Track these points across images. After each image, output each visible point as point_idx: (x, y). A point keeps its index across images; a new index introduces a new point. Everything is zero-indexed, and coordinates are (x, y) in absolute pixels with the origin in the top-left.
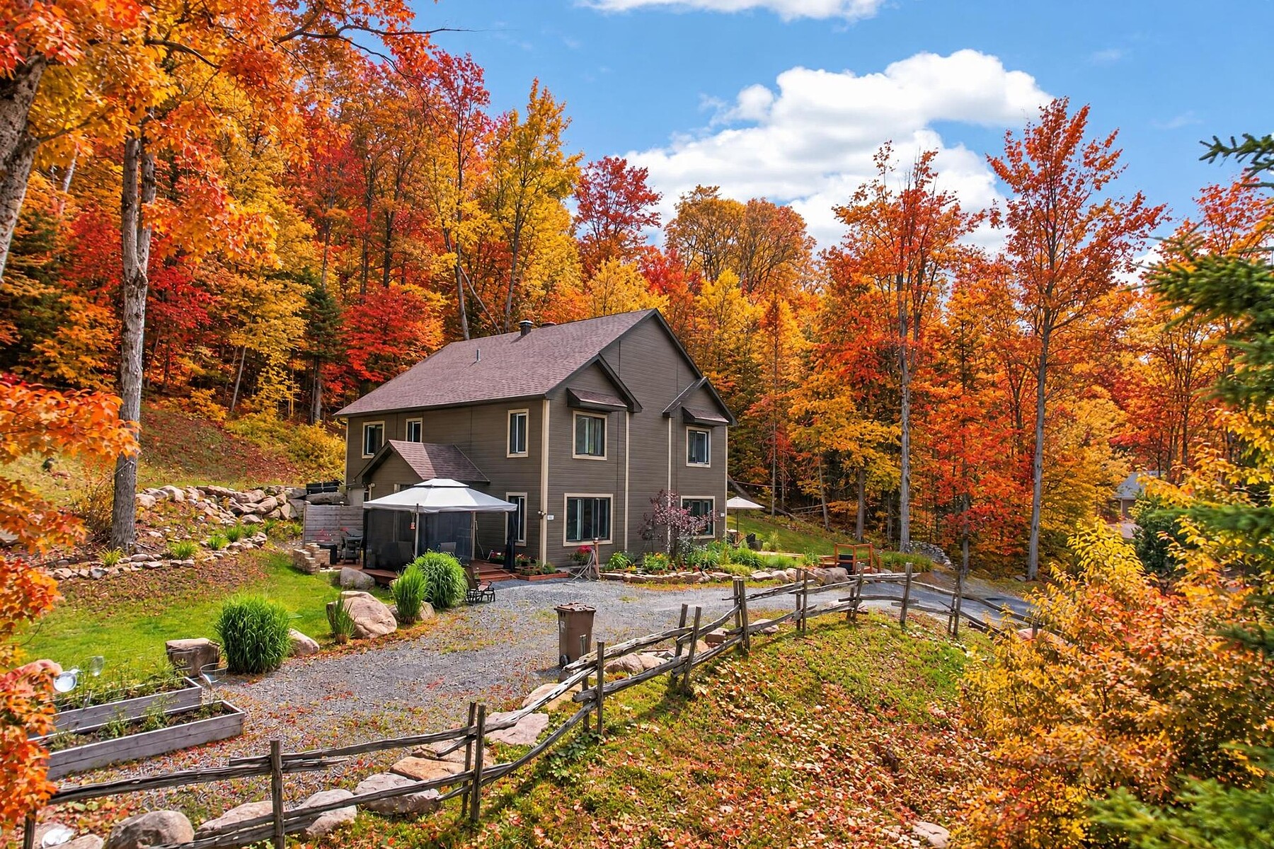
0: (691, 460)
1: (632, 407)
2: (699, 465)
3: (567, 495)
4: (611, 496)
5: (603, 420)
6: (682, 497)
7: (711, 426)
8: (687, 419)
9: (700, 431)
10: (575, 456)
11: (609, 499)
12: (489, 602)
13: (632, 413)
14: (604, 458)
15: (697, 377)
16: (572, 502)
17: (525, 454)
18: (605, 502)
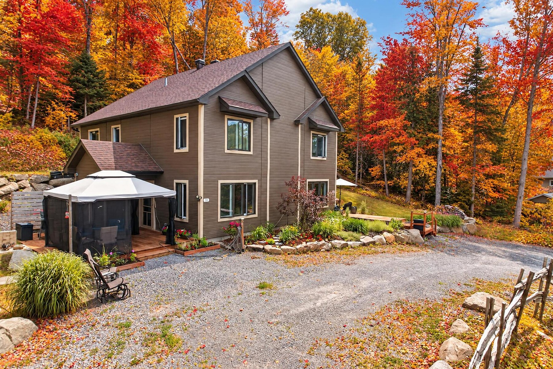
0: (314, 155)
1: (271, 114)
2: (319, 158)
3: (220, 182)
4: (256, 181)
5: (249, 124)
6: (308, 180)
7: (327, 131)
8: (312, 126)
9: (320, 135)
10: (227, 151)
11: (255, 184)
12: (123, 299)
13: (272, 119)
14: (251, 153)
15: (318, 97)
16: (225, 187)
17: (186, 150)
18: (251, 186)
